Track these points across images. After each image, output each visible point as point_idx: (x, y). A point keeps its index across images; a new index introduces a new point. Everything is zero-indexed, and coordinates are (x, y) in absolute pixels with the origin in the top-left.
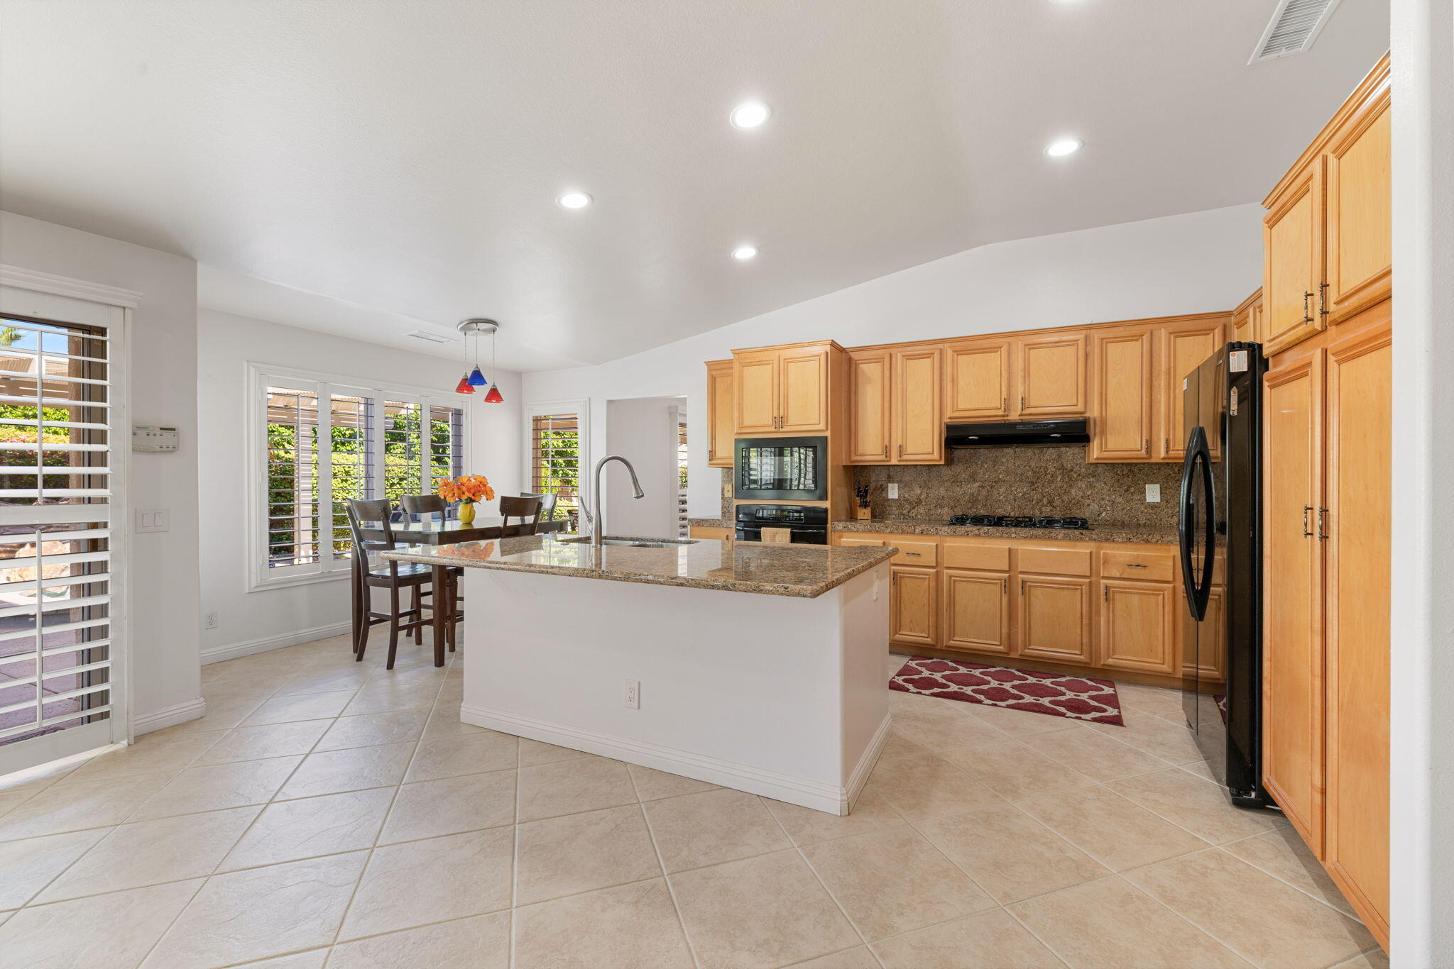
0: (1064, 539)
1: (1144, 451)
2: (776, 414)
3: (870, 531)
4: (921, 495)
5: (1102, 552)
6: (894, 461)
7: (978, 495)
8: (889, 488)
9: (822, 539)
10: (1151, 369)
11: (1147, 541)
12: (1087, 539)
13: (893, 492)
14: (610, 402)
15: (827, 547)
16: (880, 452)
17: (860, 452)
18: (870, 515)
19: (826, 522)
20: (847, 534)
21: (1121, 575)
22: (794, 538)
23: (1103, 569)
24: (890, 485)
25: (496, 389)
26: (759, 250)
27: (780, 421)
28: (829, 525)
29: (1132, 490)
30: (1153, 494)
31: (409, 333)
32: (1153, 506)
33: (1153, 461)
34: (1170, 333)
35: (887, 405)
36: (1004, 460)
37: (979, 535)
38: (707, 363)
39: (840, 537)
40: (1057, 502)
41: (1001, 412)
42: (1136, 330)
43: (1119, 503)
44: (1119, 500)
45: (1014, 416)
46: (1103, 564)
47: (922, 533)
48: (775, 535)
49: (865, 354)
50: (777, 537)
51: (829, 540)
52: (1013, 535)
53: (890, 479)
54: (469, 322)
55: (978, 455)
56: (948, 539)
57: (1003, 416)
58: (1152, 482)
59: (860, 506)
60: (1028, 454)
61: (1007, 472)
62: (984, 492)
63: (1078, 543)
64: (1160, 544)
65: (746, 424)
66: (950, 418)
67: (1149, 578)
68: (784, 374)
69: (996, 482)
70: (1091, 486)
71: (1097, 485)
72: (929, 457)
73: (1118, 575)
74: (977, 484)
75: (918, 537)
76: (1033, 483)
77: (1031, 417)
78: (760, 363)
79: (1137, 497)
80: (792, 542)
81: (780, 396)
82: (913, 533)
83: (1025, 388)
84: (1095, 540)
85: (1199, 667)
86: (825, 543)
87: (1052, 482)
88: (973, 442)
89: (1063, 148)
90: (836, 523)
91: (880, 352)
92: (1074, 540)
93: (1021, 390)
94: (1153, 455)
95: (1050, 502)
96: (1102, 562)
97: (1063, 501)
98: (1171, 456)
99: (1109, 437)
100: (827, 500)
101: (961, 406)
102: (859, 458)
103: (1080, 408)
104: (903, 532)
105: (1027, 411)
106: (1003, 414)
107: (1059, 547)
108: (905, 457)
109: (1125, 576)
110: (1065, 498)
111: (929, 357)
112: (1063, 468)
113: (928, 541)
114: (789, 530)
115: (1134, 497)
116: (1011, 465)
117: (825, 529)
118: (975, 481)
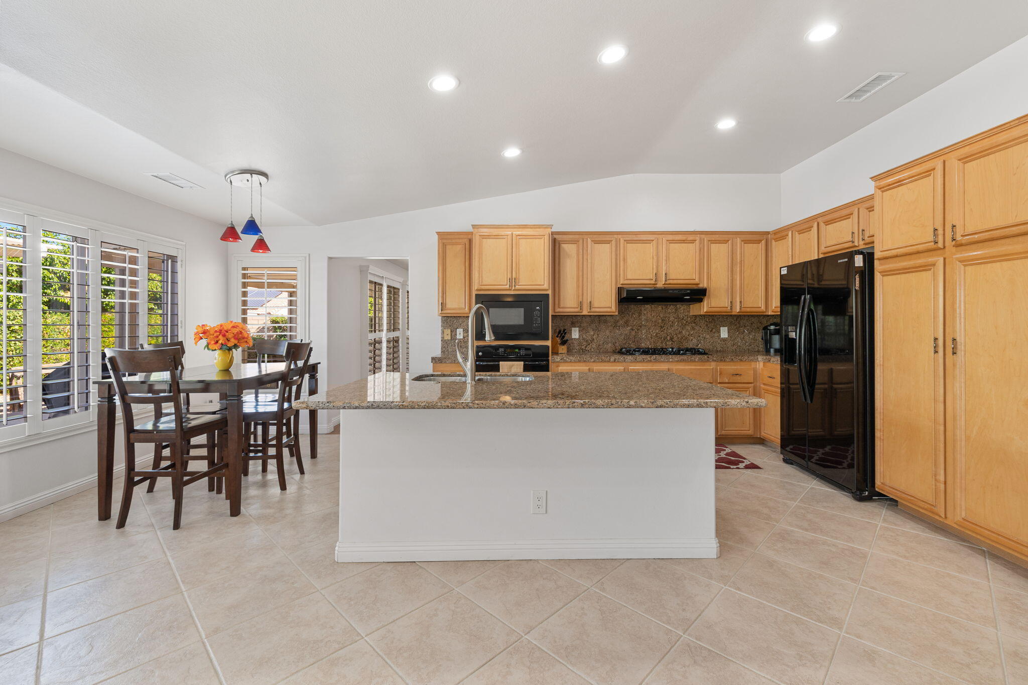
0: (699, 361)
1: (729, 308)
2: (509, 276)
3: (579, 361)
4: (593, 335)
5: (719, 368)
6: (585, 313)
7: (630, 335)
8: (573, 331)
9: (546, 368)
10: (732, 261)
11: (741, 360)
12: (711, 360)
13: (575, 334)
14: (330, 258)
15: (549, 374)
16: (576, 306)
17: (562, 305)
18: (566, 350)
19: (548, 356)
20: (562, 364)
21: (729, 380)
22: (527, 369)
23: (720, 378)
24: (573, 329)
25: (263, 240)
26: (523, 151)
27: (513, 281)
28: (550, 358)
29: (714, 330)
30: (724, 333)
31: (153, 174)
32: (724, 340)
33: (733, 314)
34: (742, 241)
35: (581, 274)
36: (645, 312)
37: (651, 361)
38: (438, 233)
39: (558, 366)
40: (675, 339)
41: (653, 282)
42: (725, 237)
43: (707, 338)
44: (708, 336)
45: (660, 285)
46: (720, 374)
47: (615, 361)
48: (511, 367)
49: (565, 237)
50: (511, 368)
51: (550, 369)
52: (671, 360)
53: (573, 324)
54: (239, 172)
55: (630, 309)
56: (631, 364)
57: (654, 284)
58: (724, 326)
59: (560, 344)
60: (659, 309)
61: (647, 320)
62: (633, 333)
63: (706, 363)
64: (748, 362)
65: (484, 283)
66: (622, 284)
67: (743, 382)
68: (516, 247)
69: (640, 327)
70: (693, 329)
71: (696, 328)
72: (609, 310)
73: (727, 381)
74: (629, 328)
75: (612, 364)
76: (662, 327)
77: (669, 286)
78: (497, 237)
79: (716, 335)
80: (524, 371)
81: (513, 264)
82: (609, 361)
83: (667, 268)
84: (715, 361)
85: (809, 430)
86: (548, 371)
87: (672, 326)
88: (640, 300)
89: (726, 124)
90: (555, 356)
91: (577, 236)
92: (704, 362)
93: (664, 268)
94: (733, 310)
95: (671, 339)
96: (719, 373)
97: (678, 338)
98: (742, 311)
99: (712, 299)
100: (548, 340)
101: (629, 277)
102: (561, 310)
103: (697, 281)
104: (603, 361)
105: (668, 282)
106: (654, 283)
107: (695, 366)
108: (593, 310)
109: (731, 381)
110: (679, 336)
111: (609, 243)
112: (678, 317)
113: (618, 366)
114: (522, 363)
115: (715, 335)
116: (649, 315)
117: (548, 361)
118: (628, 326)
